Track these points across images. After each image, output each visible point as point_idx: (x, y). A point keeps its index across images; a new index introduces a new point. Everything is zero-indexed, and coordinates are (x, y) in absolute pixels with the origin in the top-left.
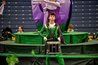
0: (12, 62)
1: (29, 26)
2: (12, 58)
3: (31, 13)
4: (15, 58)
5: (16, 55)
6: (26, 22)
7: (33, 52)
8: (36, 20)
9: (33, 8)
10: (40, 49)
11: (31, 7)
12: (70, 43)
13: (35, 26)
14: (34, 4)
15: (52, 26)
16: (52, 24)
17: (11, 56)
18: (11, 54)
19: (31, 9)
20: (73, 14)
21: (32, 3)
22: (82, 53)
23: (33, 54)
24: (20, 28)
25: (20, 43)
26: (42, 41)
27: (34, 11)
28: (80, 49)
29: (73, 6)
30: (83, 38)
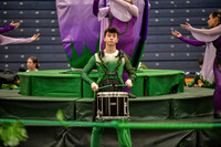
0: (12, 137)
1: (50, 55)
2: (11, 129)
3: (56, 26)
4: (19, 130)
5: (23, 121)
6: (43, 47)
7: (60, 116)
8: (68, 42)
9: (59, 16)
10: (75, 109)
11: (56, 14)
12: (145, 95)
13: (64, 57)
14: (63, 7)
15: (111, 56)
16: (111, 52)
17: (10, 124)
18: (10, 121)
19: (55, 17)
20: (149, 29)
21: (59, 3)
22: (171, 117)
23: (60, 119)
24: (29, 60)
25: (31, 94)
26: (79, 90)
27: (62, 23)
28: (165, 109)
29: (150, 12)
30: (173, 84)
